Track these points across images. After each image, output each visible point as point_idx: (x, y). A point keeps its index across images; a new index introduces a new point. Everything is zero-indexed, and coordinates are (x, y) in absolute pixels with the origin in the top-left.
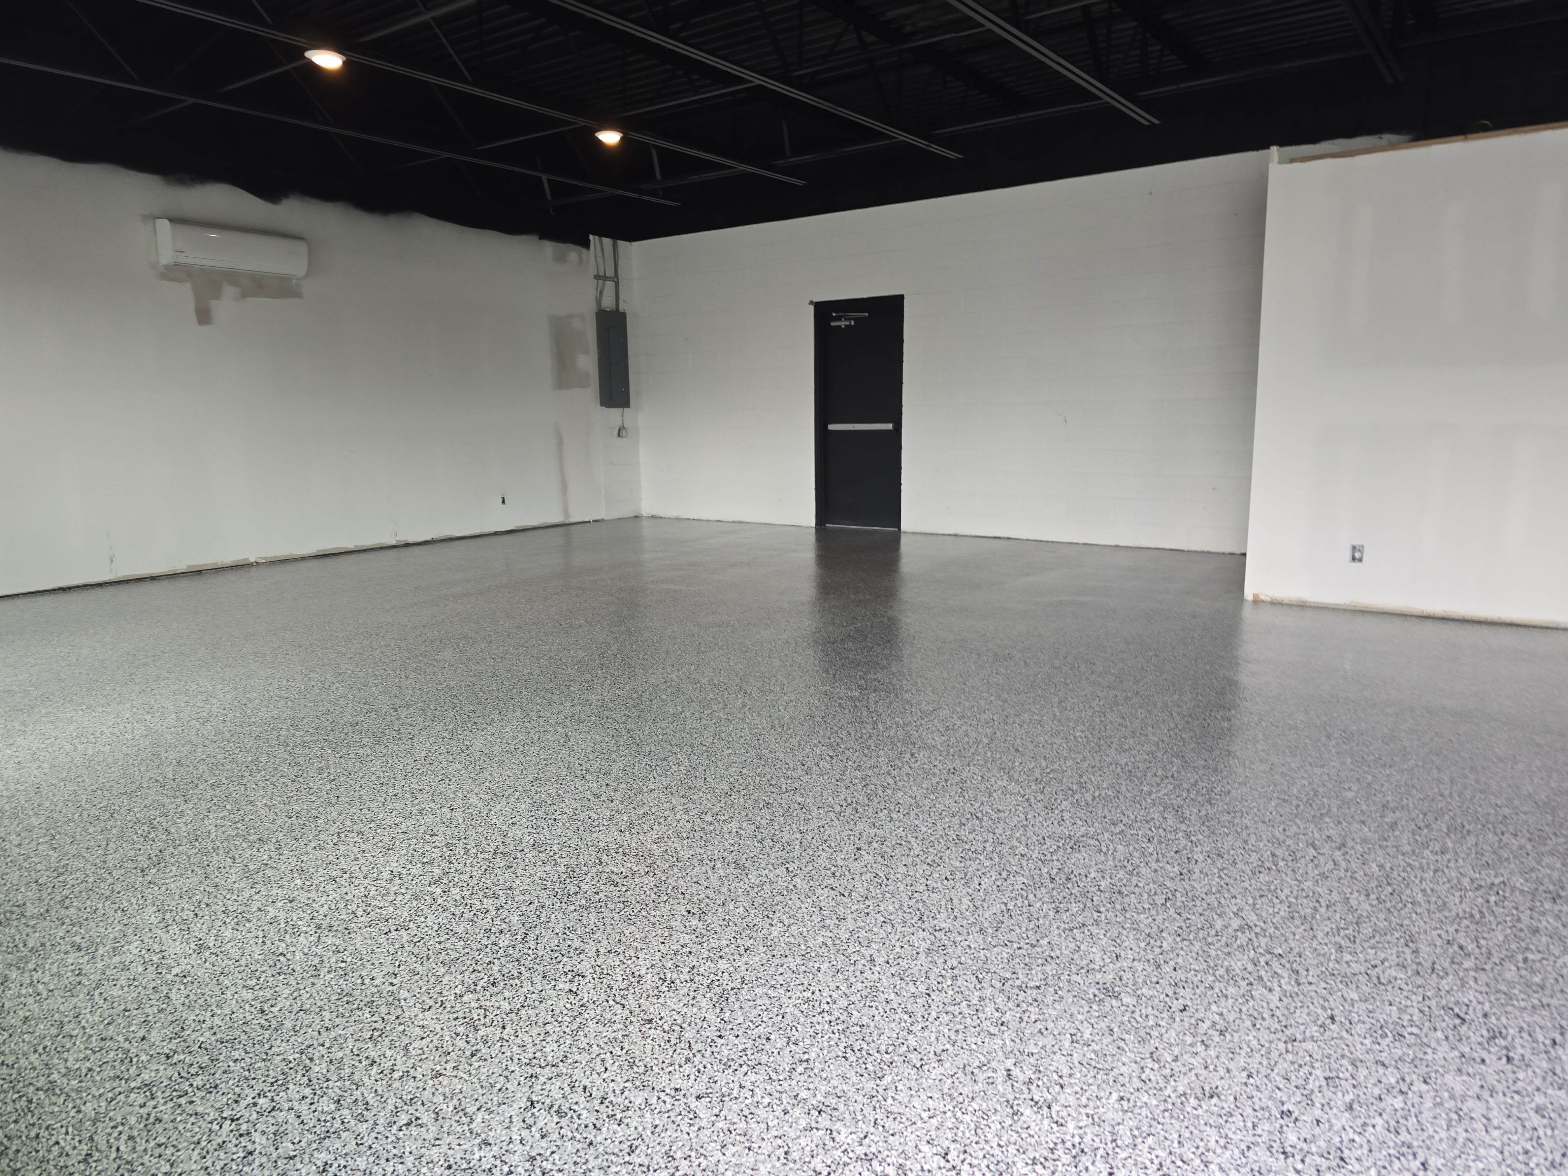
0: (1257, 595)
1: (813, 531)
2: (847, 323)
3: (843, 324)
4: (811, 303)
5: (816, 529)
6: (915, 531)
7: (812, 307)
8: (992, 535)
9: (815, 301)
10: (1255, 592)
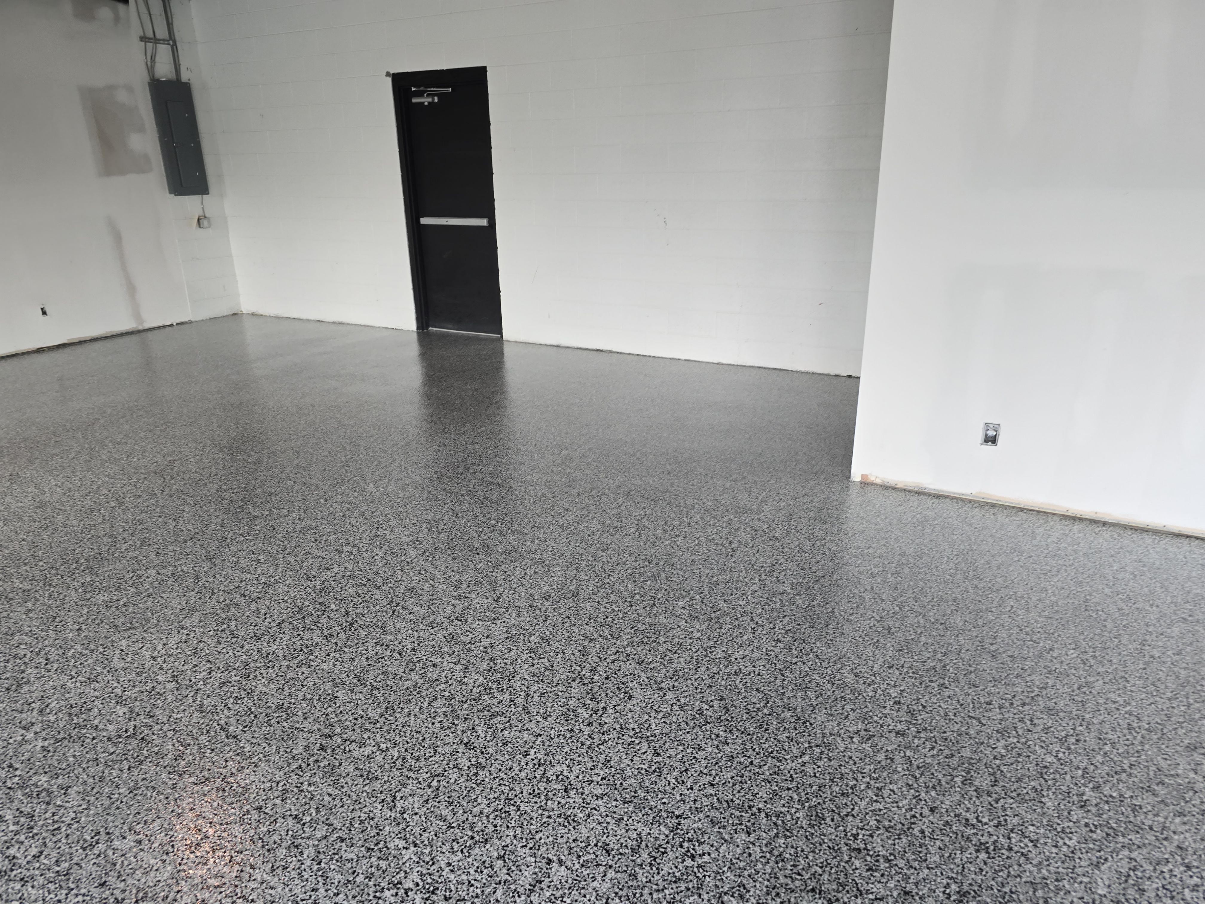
0: (867, 476)
1: (415, 336)
2: (430, 100)
3: (426, 100)
4: (388, 74)
5: (418, 333)
6: (518, 340)
7: (389, 80)
8: (594, 348)
9: (392, 72)
10: (864, 473)
